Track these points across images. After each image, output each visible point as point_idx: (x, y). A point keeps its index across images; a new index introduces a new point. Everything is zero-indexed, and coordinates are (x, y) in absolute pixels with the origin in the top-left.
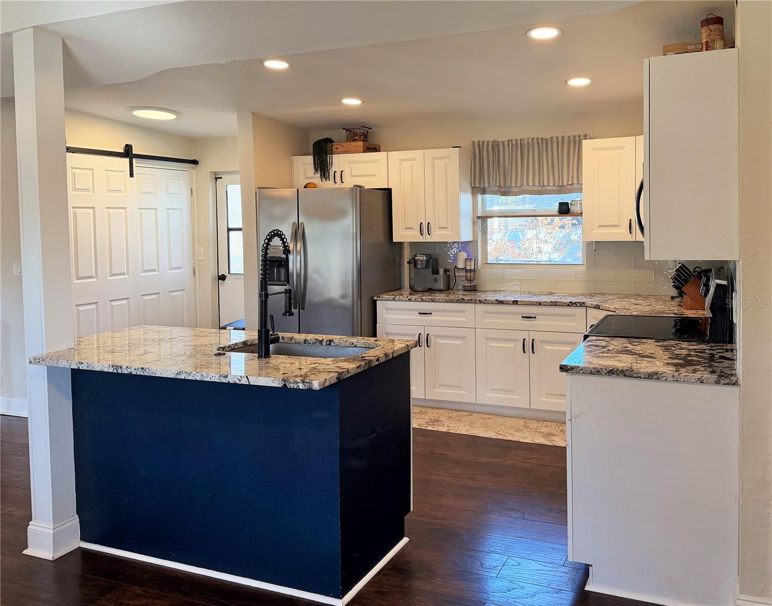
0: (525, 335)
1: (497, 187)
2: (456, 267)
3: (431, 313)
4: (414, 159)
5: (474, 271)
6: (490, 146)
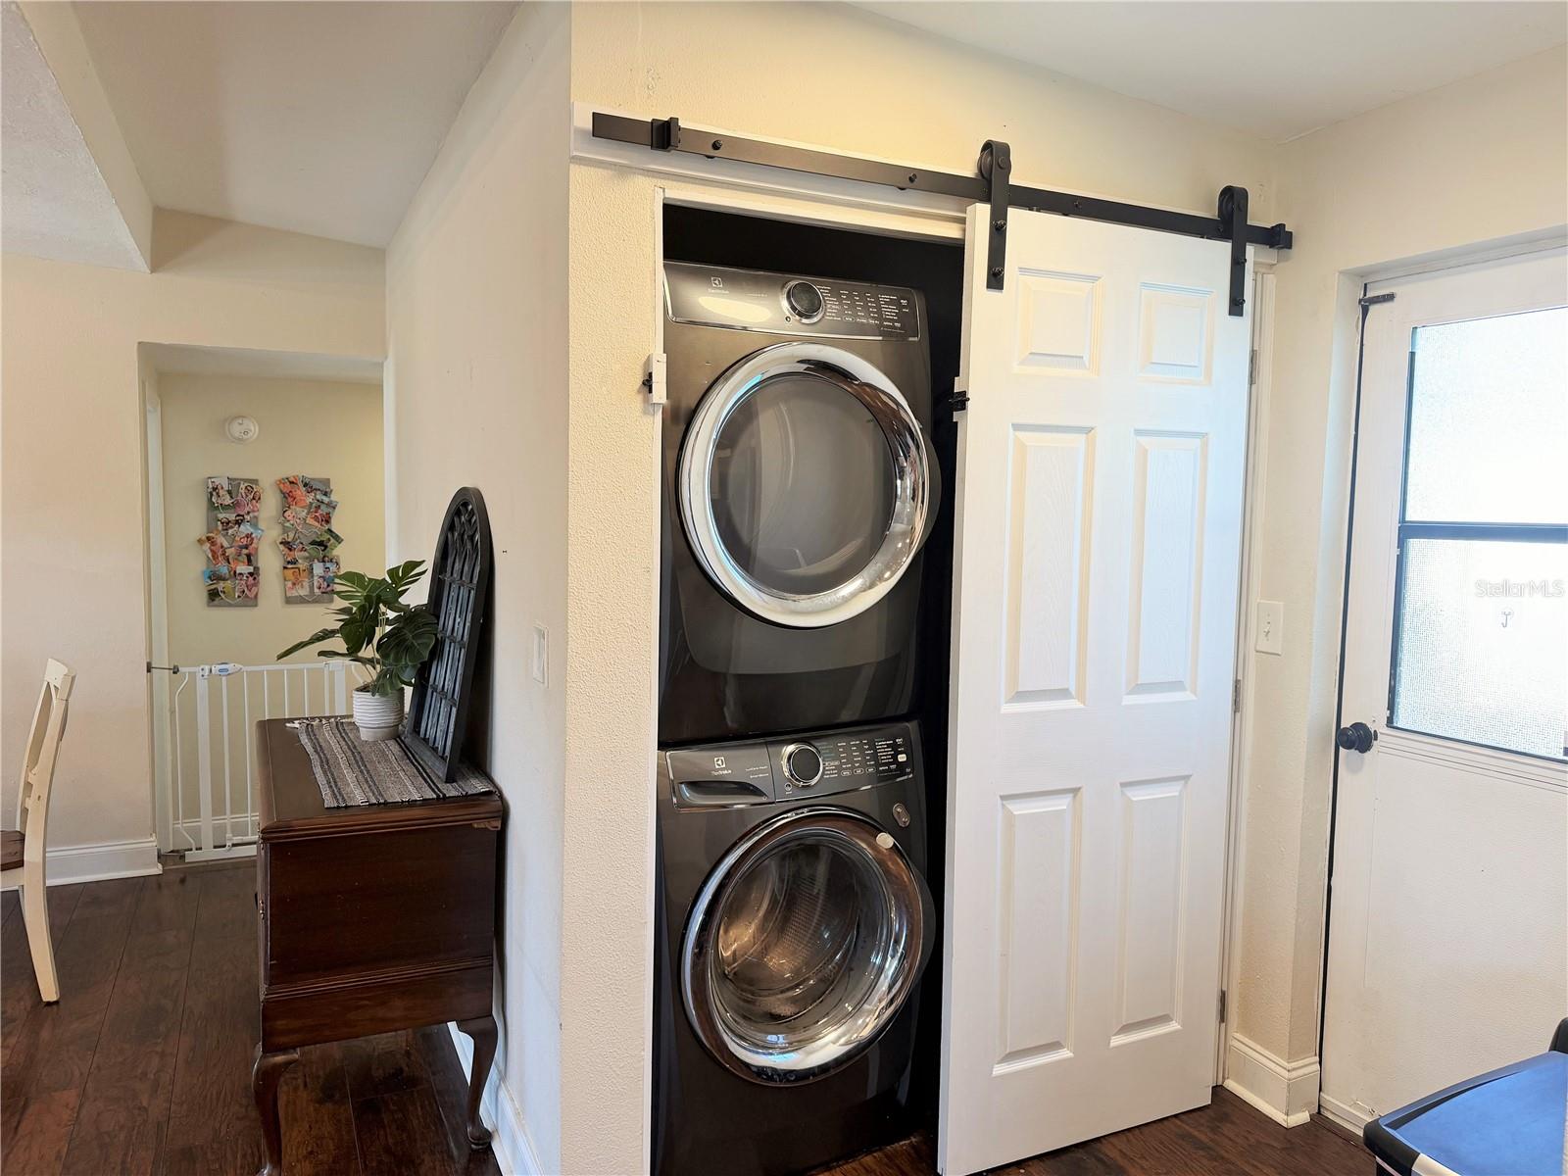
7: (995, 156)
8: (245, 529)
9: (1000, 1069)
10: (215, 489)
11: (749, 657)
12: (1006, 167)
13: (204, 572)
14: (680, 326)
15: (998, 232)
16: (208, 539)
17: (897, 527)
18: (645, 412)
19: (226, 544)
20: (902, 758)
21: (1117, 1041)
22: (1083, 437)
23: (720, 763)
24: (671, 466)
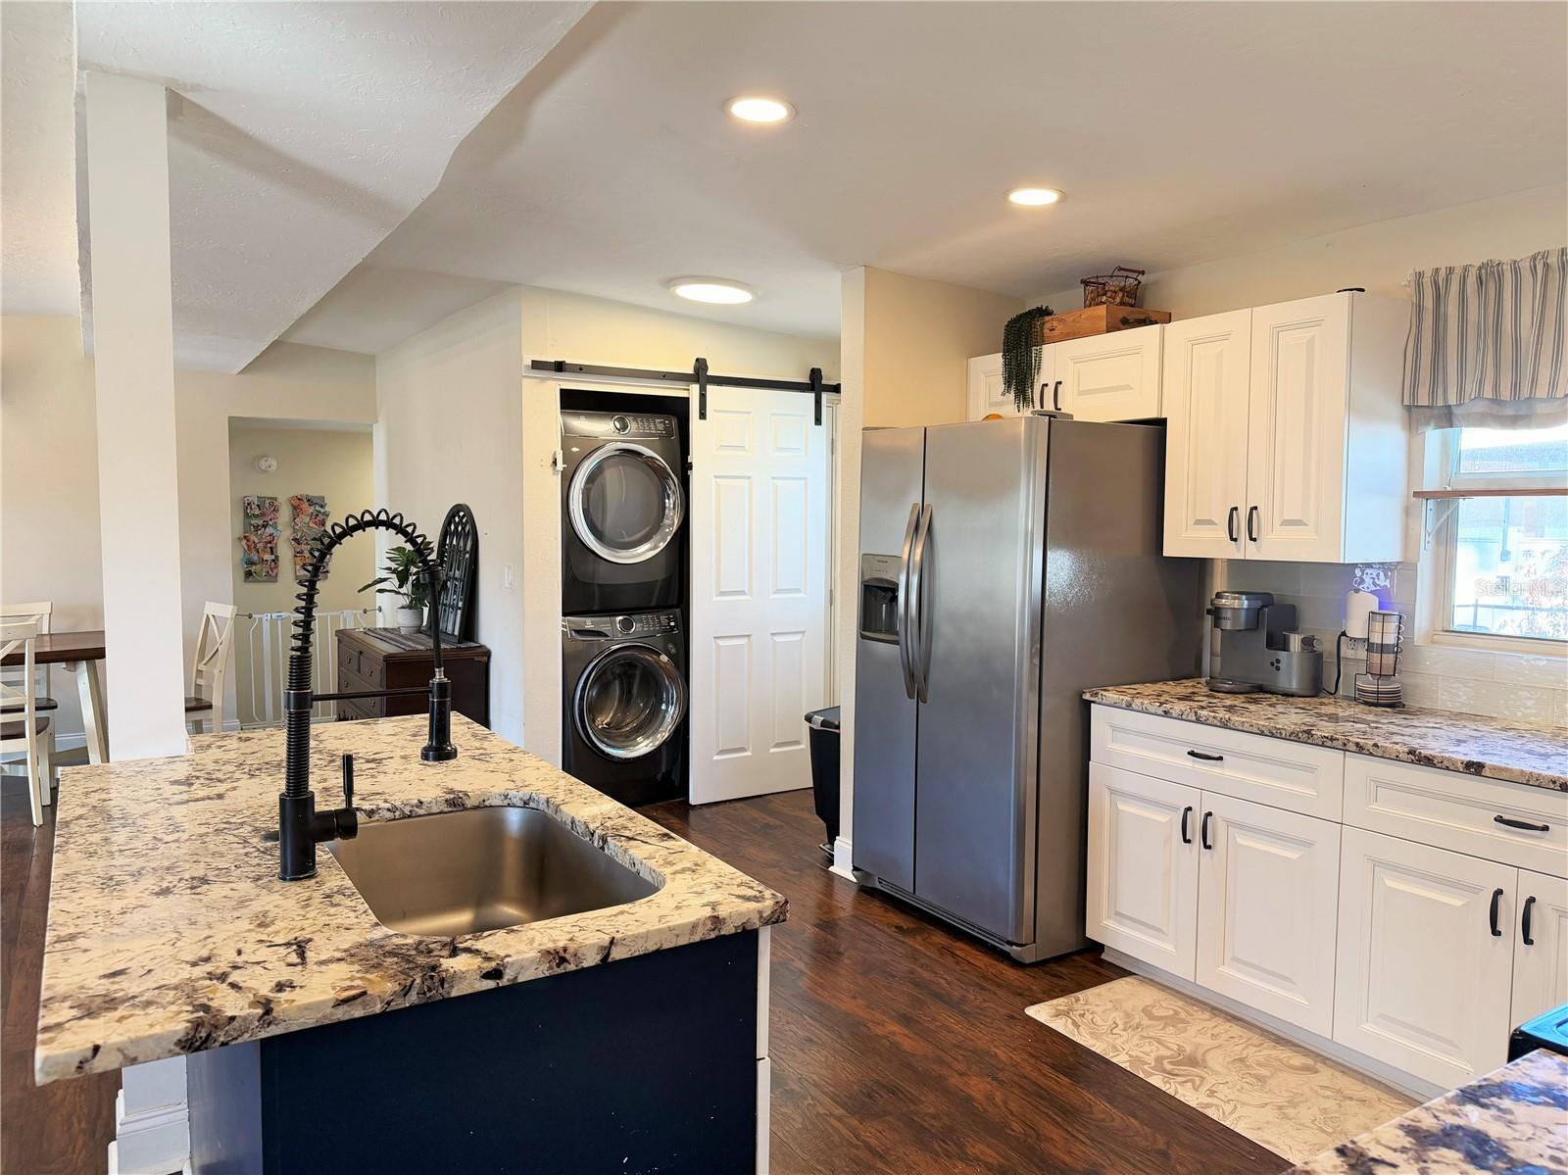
0: (1503, 879)
1: (1486, 402)
2: (1344, 634)
3: (1221, 758)
4: (1225, 336)
5: (1396, 650)
6: (1472, 280)
7: (701, 365)
8: (269, 530)
9: (716, 758)
10: (248, 504)
11: (603, 577)
12: (706, 368)
13: (242, 560)
14: (568, 438)
15: (703, 397)
16: (245, 537)
17: (667, 522)
18: (554, 474)
19: (256, 541)
20: (672, 624)
21: (772, 750)
22: (747, 480)
23: (589, 623)
24: (565, 495)
